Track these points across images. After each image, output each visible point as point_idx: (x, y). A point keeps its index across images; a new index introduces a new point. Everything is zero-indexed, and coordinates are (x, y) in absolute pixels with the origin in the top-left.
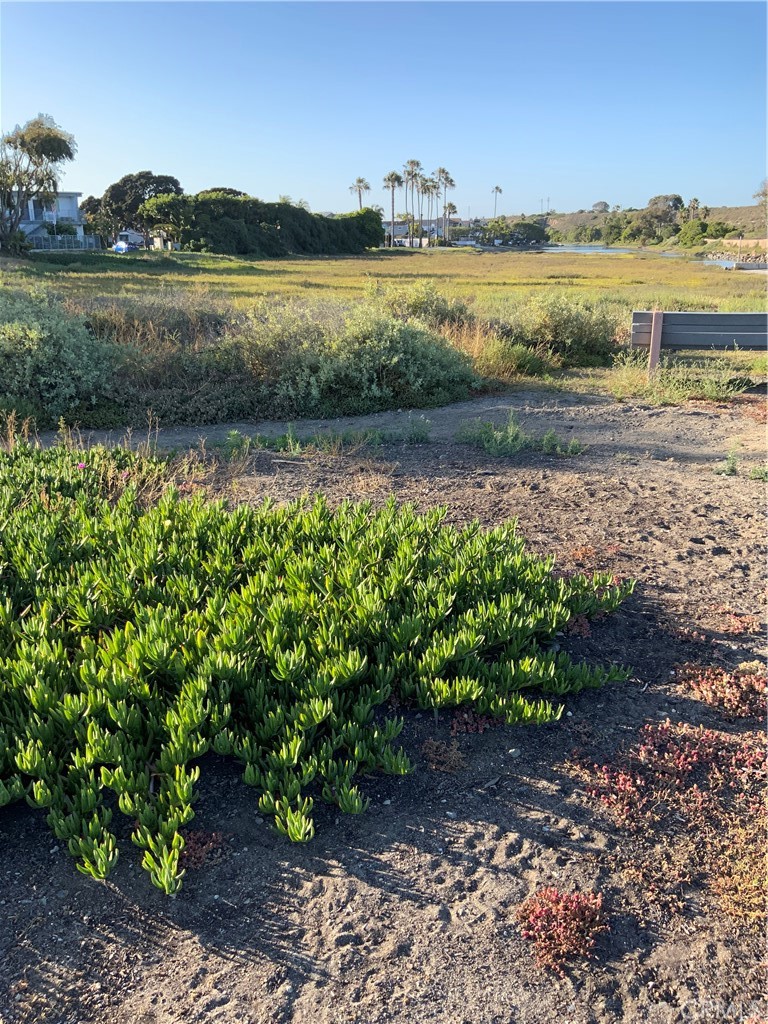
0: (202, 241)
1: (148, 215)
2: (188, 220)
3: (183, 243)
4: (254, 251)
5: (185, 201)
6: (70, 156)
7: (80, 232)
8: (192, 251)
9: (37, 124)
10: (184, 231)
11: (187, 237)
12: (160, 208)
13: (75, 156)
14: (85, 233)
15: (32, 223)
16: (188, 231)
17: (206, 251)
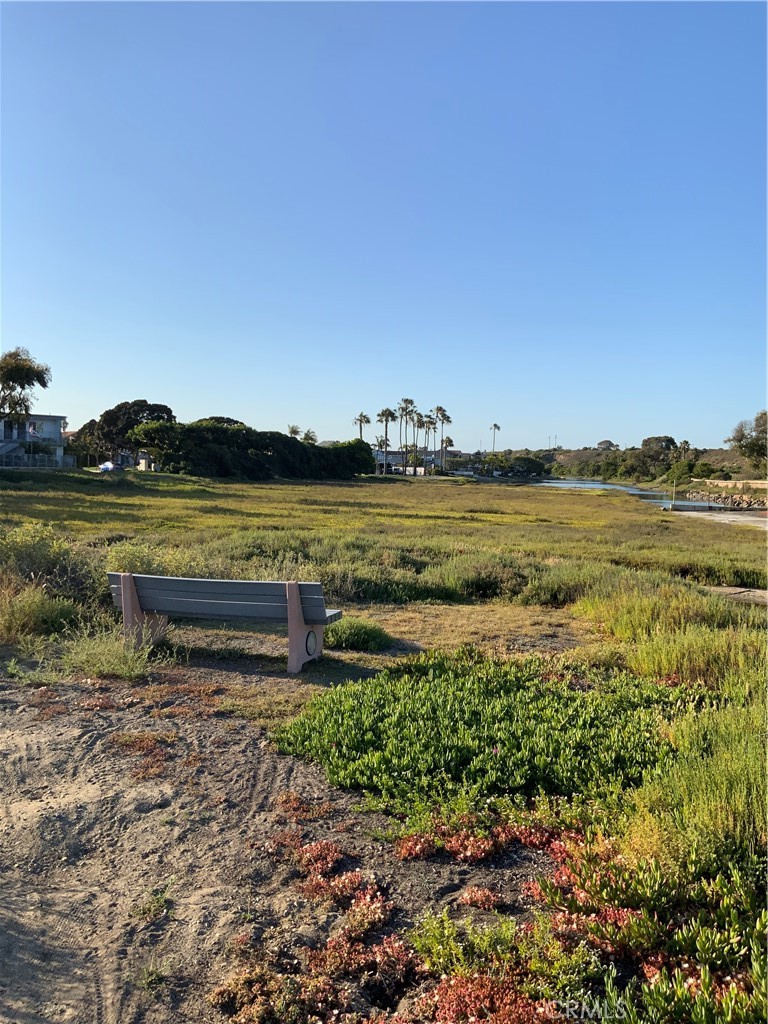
0: (182, 464)
1: (136, 439)
2: (171, 445)
3: (164, 464)
4: (234, 474)
5: (172, 428)
6: (44, 384)
7: (60, 452)
8: (171, 472)
9: (14, 355)
10: (166, 455)
11: (168, 459)
12: (147, 433)
13: (49, 384)
14: (64, 454)
15: (14, 442)
16: (170, 455)
17: (185, 473)
